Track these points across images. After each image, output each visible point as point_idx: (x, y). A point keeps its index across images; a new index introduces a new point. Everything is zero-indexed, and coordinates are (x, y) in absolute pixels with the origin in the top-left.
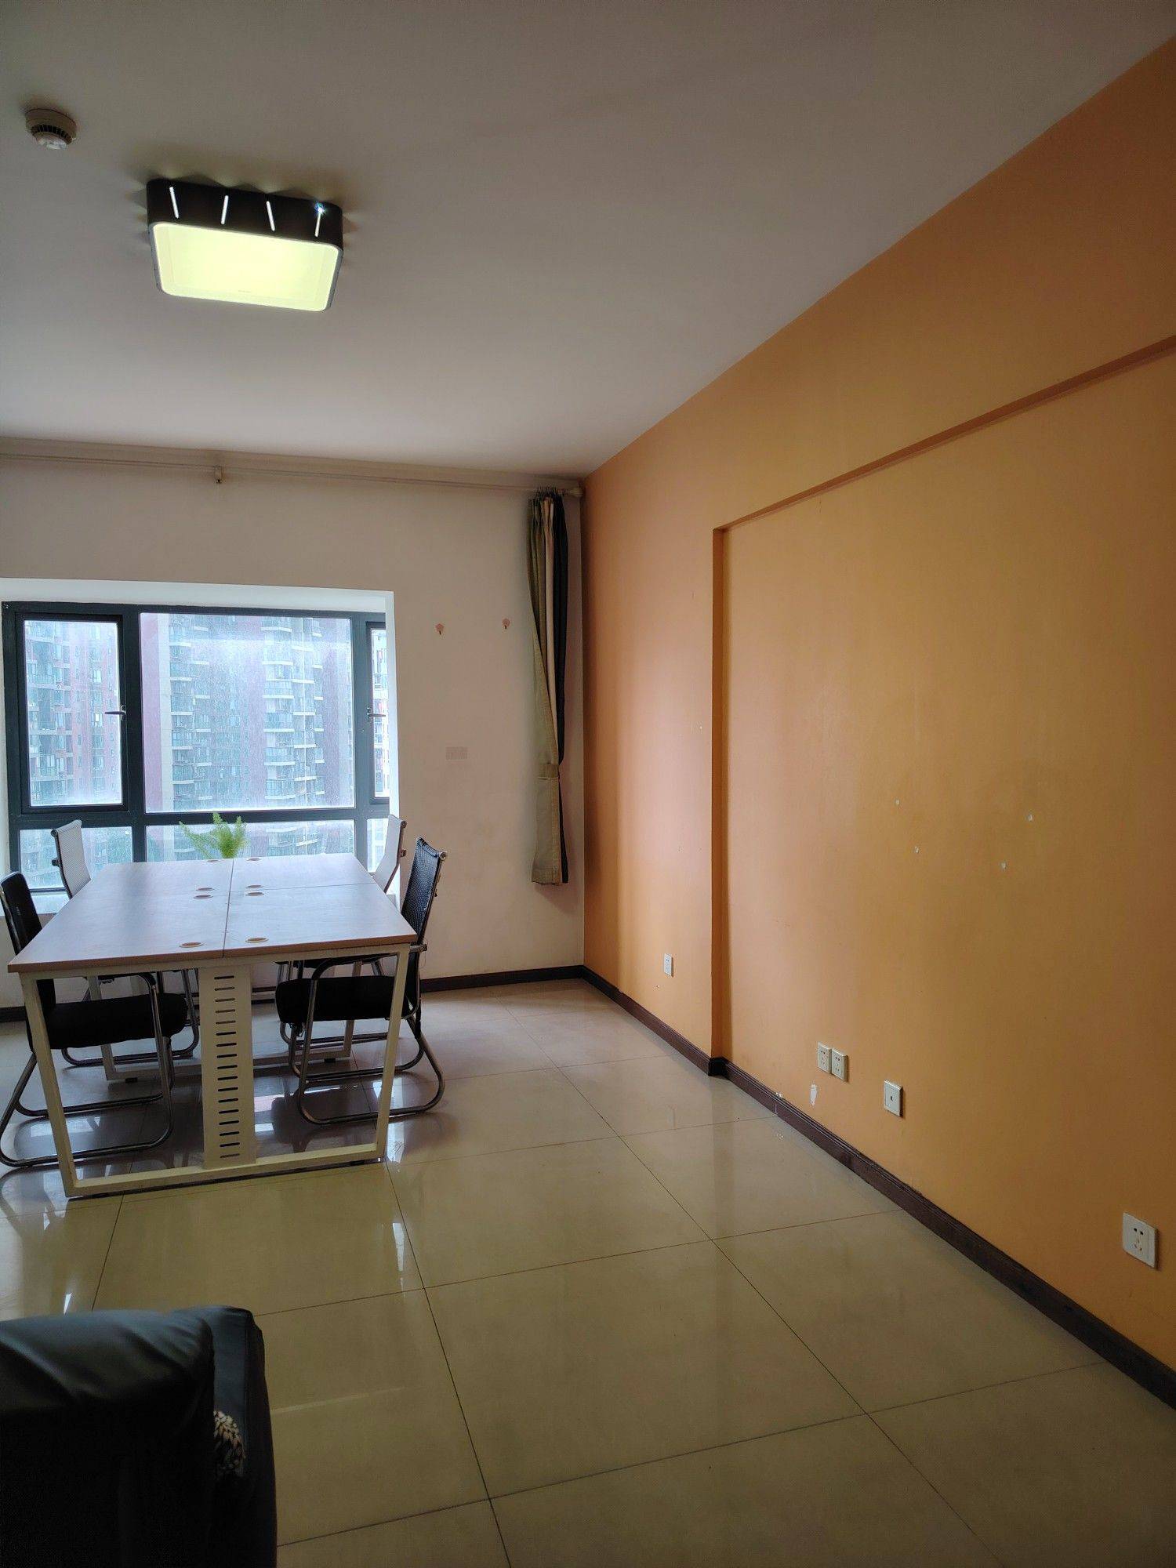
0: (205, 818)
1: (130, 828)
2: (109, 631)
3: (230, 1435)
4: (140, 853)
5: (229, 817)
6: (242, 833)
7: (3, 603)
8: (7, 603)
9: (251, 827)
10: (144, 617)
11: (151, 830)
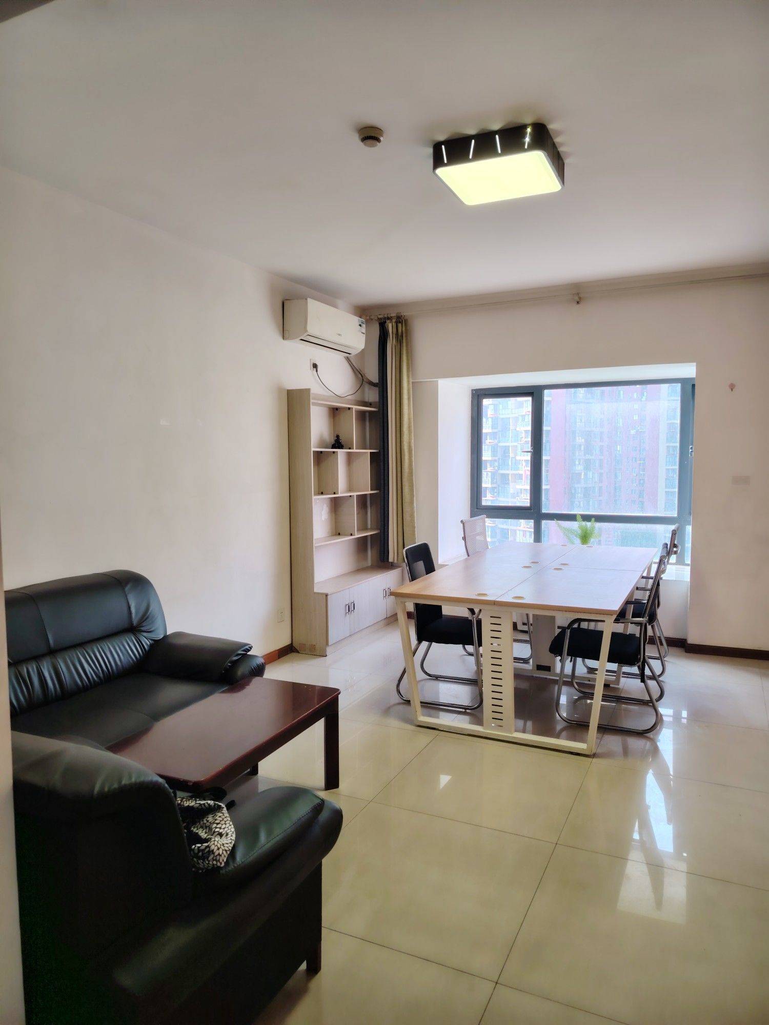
0: (571, 518)
1: (533, 521)
2: (527, 402)
3: (216, 848)
4: (538, 537)
5: (586, 518)
6: (593, 528)
7: (472, 390)
8: (474, 390)
9: (598, 525)
10: (546, 392)
11: (544, 522)
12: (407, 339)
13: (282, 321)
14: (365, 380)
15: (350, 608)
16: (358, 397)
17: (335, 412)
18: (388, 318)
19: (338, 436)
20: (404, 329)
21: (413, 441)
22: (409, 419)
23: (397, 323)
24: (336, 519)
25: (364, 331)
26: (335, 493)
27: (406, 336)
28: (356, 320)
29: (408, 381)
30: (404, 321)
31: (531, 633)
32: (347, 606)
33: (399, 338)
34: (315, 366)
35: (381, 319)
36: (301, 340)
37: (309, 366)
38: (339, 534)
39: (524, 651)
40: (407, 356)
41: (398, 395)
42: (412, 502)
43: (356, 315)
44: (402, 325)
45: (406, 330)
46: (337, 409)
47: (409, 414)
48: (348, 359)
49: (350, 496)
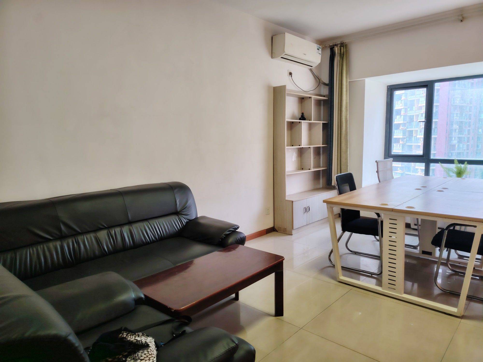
0: (451, 162)
1: (424, 163)
5: (461, 162)
8: (389, 86)
11: (432, 165)
12: (346, 56)
13: (271, 47)
14: (321, 82)
15: (307, 210)
16: (316, 92)
17: (302, 100)
18: (336, 45)
19: (303, 114)
20: (345, 50)
21: (348, 116)
22: (346, 103)
23: (340, 47)
24: (301, 160)
25: (320, 52)
26: (299, 146)
27: (346, 54)
28: (316, 46)
29: (347, 81)
30: (345, 46)
31: (419, 230)
32: (305, 209)
33: (342, 56)
34: (291, 74)
35: (331, 46)
36: (282, 58)
37: (287, 74)
38: (303, 169)
39: (414, 241)
40: (346, 66)
41: (340, 90)
42: (347, 151)
43: (316, 44)
44: (344, 48)
45: (346, 51)
46: (303, 98)
47: (346, 100)
48: (311, 70)
49: (309, 147)
